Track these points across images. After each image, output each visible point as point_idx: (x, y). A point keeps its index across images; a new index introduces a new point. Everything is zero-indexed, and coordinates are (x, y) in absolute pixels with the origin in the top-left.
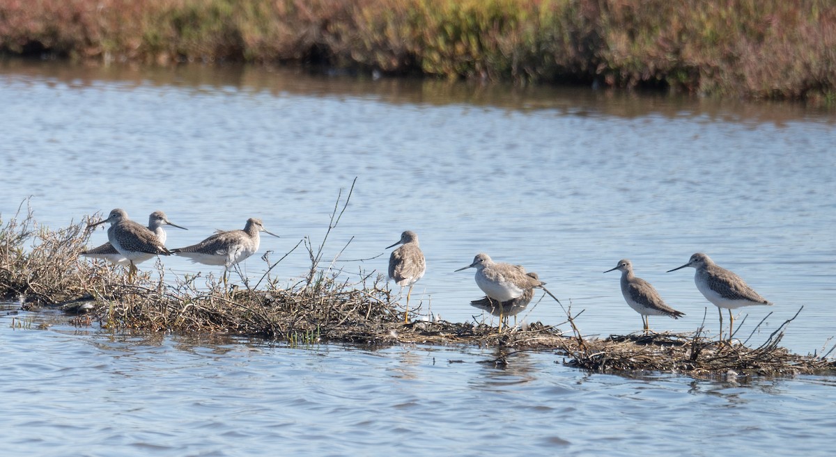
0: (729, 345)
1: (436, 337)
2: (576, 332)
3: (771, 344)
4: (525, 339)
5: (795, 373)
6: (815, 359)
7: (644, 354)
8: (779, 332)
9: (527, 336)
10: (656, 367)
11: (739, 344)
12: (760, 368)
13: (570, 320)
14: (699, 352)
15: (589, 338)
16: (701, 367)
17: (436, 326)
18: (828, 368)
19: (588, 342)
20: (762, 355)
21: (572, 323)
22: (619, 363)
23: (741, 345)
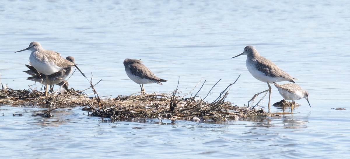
0: (194, 101)
1: (5, 100)
2: (96, 94)
3: (220, 99)
4: (63, 99)
5: (236, 118)
6: (248, 109)
7: (140, 107)
8: (225, 92)
9: (64, 98)
10: (148, 116)
11: (200, 100)
12: (213, 115)
13: (92, 86)
14: (175, 105)
15: (104, 98)
16: (176, 115)
17: (4, 92)
18: (256, 114)
19: (104, 100)
20: (215, 106)
21: (93, 88)
22: (124, 114)
23: (202, 100)
